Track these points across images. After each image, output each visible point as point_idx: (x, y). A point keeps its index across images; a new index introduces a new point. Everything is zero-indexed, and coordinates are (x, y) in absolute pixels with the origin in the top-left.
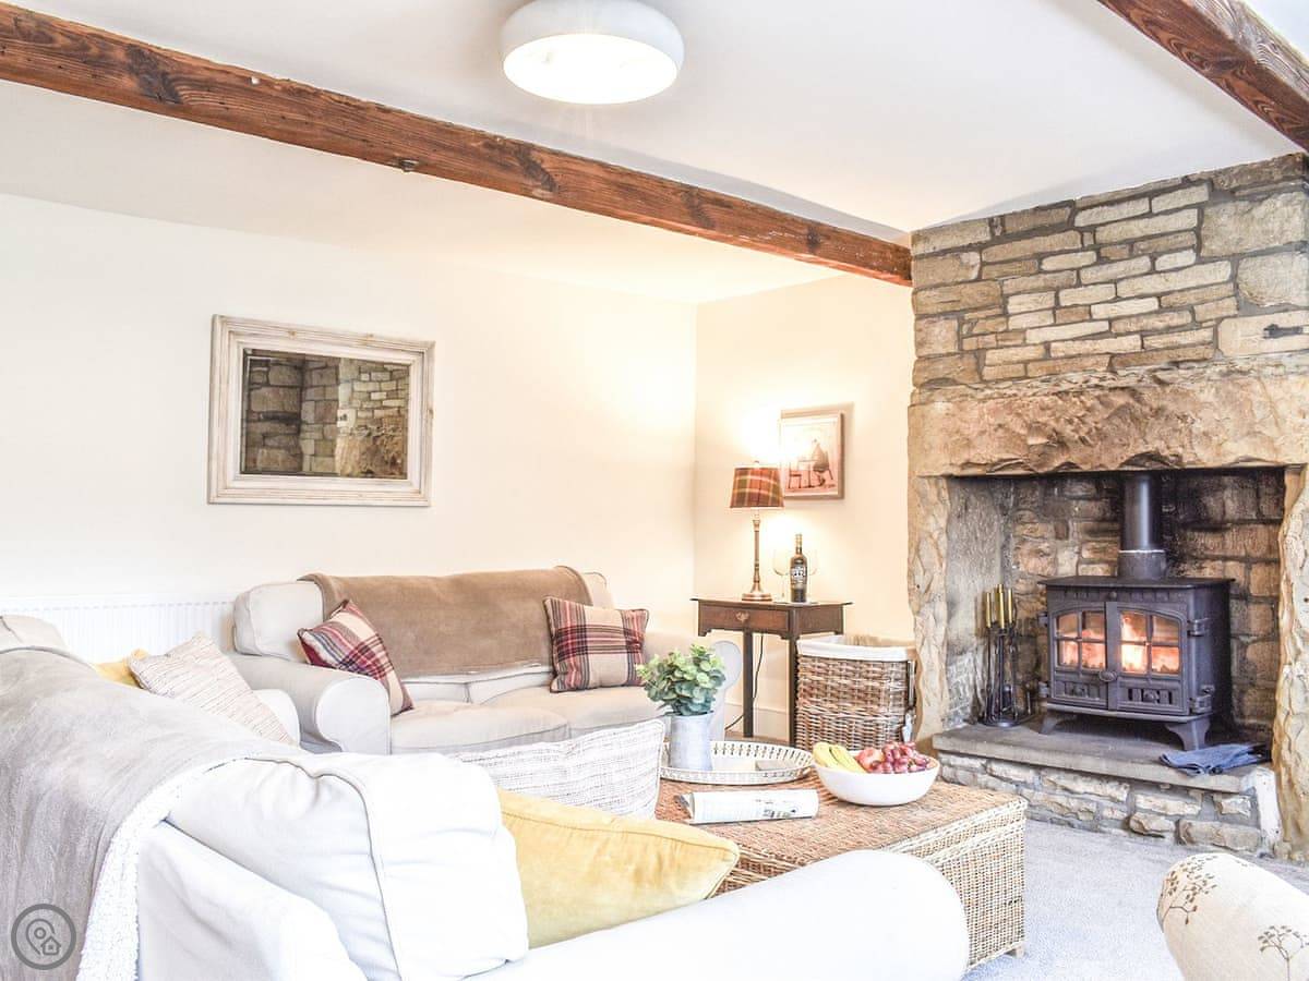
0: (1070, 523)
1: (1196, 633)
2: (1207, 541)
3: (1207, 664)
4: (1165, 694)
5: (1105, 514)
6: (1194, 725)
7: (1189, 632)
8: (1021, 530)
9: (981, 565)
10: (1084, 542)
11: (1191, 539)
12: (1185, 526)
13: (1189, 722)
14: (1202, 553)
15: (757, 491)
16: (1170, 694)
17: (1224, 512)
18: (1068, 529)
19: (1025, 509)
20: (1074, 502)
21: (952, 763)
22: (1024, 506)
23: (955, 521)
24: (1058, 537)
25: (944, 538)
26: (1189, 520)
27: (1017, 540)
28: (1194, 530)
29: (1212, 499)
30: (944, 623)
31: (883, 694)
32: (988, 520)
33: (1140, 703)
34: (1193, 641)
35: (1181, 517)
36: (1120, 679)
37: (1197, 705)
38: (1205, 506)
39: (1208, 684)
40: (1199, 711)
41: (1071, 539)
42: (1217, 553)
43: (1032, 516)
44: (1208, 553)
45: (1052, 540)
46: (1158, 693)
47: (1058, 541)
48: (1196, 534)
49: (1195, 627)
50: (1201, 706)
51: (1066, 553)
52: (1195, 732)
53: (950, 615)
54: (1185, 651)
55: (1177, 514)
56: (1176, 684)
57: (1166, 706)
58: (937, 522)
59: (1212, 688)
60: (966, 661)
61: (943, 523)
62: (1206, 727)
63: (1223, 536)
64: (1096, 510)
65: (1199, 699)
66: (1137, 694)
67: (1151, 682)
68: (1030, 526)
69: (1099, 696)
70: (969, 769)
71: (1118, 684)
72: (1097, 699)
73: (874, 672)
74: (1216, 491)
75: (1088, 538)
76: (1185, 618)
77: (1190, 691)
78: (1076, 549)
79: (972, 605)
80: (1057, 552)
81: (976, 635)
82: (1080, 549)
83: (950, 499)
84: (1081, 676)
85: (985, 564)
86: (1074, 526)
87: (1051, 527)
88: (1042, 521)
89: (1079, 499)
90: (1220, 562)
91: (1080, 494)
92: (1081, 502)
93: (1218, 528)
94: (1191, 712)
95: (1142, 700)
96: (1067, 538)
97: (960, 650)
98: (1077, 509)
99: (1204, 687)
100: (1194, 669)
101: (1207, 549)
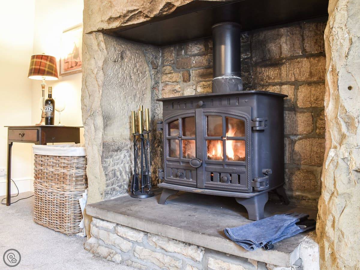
0: (191, 71)
1: (258, 128)
2: (271, 73)
3: (266, 153)
4: (235, 176)
5: (209, 64)
6: (256, 200)
7: (252, 128)
8: (165, 78)
9: (135, 96)
10: (198, 82)
11: (260, 73)
12: (257, 64)
13: (252, 198)
14: (267, 82)
15: (38, 67)
16: (239, 176)
17: (281, 53)
18: (190, 75)
19: (167, 65)
20: (193, 58)
21: (97, 225)
22: (166, 64)
23: (111, 64)
24: (184, 81)
25: (101, 73)
26: (258, 61)
27: (163, 85)
28: (261, 67)
29: (273, 45)
30: (102, 130)
31: (68, 177)
32: (141, 68)
33: (219, 183)
34: (256, 135)
35: (254, 59)
36: (205, 165)
37: (258, 185)
38: (269, 50)
39: (267, 168)
40: (259, 189)
41: (191, 81)
42: (276, 81)
43: (171, 69)
44: (270, 81)
45: (182, 82)
46: (231, 175)
47: (185, 84)
48: (263, 69)
49: (257, 123)
50: (261, 185)
51: (189, 90)
52: (256, 205)
53: (106, 126)
54: (249, 143)
55: (251, 58)
56: (243, 169)
57: (236, 186)
58: (96, 63)
59: (270, 171)
60: (122, 156)
61: (100, 64)
62: (265, 200)
63: (280, 69)
64: (205, 62)
65: (259, 180)
66: (216, 176)
67: (226, 167)
68: (169, 75)
69: (192, 178)
70: (107, 230)
71: (204, 169)
72: (191, 180)
73: (64, 163)
74: (276, 40)
75: (201, 79)
76: (250, 118)
77: (253, 174)
78: (194, 87)
79: (127, 120)
80: (184, 90)
81: (130, 139)
82: (196, 87)
83: (106, 49)
84: (181, 164)
85: (138, 96)
86: (193, 73)
87: (180, 75)
88: (176, 72)
89: (195, 55)
90: (278, 87)
91: (196, 52)
92: (197, 57)
93: (276, 63)
94: (254, 191)
95: (220, 181)
96: (190, 81)
97: (116, 148)
98: (194, 62)
99: (264, 171)
100: (256, 157)
101: (270, 78)
